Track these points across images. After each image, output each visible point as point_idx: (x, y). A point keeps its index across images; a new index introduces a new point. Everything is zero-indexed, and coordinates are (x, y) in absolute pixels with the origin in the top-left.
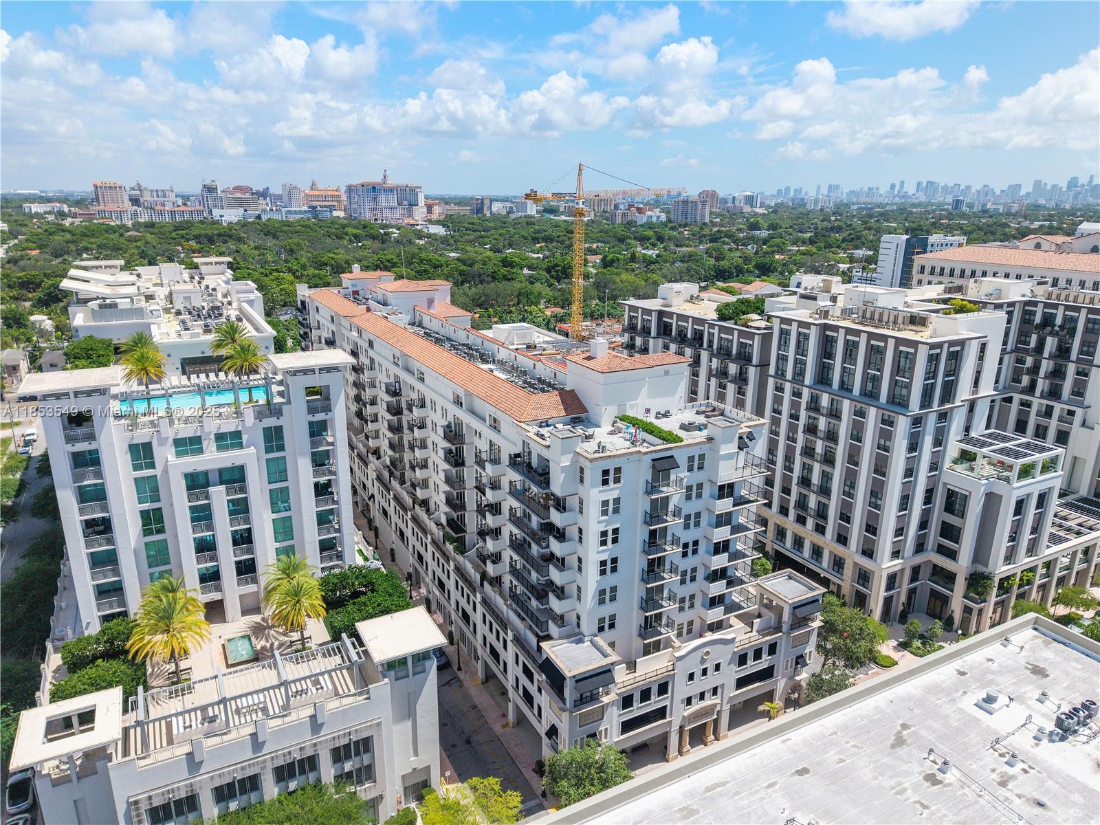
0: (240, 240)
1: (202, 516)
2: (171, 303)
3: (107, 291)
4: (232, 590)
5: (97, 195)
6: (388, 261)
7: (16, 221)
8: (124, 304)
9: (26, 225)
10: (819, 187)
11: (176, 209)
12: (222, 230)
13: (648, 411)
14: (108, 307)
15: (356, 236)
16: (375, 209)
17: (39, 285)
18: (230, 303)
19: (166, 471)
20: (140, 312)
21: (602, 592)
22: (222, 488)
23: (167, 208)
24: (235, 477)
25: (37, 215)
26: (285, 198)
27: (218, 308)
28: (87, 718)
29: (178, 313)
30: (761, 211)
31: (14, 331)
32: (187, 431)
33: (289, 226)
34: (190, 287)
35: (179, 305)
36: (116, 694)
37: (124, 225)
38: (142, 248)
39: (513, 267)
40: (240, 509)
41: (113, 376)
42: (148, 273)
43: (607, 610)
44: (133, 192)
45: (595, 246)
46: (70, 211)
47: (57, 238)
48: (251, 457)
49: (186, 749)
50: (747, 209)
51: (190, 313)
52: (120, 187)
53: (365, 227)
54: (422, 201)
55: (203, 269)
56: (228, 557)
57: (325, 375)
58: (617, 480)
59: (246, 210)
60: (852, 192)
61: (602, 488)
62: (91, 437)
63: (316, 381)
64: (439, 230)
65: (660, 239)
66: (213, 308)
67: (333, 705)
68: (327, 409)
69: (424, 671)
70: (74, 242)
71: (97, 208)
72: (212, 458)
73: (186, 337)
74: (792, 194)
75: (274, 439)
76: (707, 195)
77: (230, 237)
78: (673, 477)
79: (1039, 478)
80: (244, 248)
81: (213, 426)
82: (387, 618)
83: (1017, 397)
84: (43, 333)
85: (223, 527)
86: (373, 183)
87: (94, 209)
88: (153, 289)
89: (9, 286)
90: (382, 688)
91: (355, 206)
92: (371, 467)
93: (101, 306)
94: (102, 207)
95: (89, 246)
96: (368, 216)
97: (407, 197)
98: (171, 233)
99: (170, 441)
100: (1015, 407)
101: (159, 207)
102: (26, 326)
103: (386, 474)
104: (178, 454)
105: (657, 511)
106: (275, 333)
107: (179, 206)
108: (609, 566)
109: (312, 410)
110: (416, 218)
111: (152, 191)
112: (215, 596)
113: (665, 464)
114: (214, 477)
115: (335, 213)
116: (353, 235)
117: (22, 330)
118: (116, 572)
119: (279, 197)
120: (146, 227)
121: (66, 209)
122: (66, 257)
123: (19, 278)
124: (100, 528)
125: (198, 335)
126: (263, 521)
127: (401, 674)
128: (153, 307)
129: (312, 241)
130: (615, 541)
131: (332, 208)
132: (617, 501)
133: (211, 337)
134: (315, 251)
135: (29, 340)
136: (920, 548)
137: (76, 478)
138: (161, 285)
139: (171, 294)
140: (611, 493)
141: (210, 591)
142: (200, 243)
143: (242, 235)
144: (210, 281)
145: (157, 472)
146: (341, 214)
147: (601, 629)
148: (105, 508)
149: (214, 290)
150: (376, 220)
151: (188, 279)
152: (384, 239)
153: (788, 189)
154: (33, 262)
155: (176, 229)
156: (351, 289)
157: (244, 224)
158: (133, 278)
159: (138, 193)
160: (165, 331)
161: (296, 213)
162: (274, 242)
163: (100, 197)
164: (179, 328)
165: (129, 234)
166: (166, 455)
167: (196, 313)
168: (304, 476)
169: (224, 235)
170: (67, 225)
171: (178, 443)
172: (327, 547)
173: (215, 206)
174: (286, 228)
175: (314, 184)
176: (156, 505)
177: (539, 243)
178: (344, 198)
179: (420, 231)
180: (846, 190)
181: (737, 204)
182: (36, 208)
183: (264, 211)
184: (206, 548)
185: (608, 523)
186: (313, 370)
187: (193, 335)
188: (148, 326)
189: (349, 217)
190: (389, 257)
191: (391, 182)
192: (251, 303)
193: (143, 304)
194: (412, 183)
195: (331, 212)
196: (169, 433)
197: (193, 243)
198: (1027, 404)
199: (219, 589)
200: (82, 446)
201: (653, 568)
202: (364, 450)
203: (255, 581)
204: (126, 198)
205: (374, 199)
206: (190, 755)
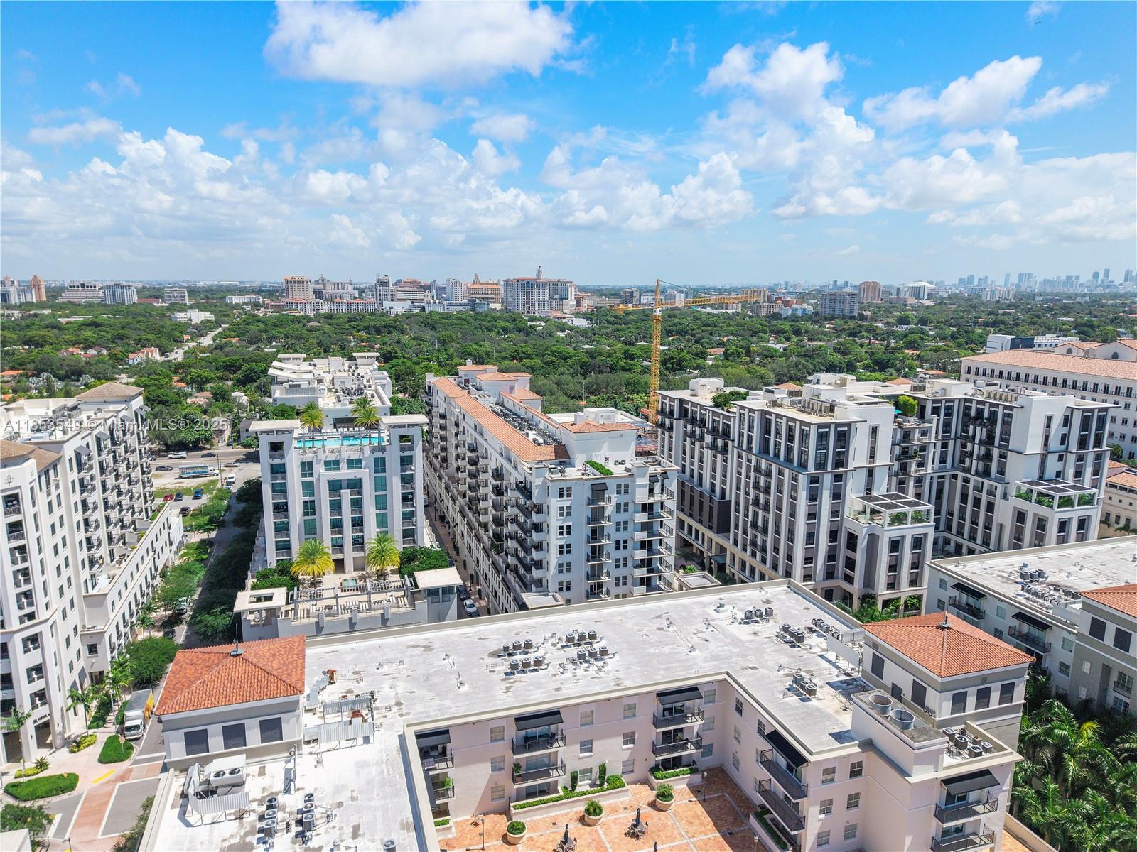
0: (403, 332)
1: (336, 506)
2: (333, 385)
3: (294, 376)
4: (350, 555)
5: (287, 288)
6: (524, 353)
7: (221, 311)
8: (304, 385)
9: (228, 315)
10: (1007, 276)
11: (352, 301)
12: (388, 322)
13: (607, 459)
14: (295, 386)
15: (504, 329)
16: (528, 303)
17: (239, 368)
18: (370, 386)
19: (319, 479)
20: (313, 390)
21: (560, 565)
22: (349, 491)
23: (345, 301)
24: (355, 485)
25: (237, 306)
26: (448, 290)
27: (361, 389)
28: (269, 598)
29: (336, 391)
30: (927, 303)
31: (221, 404)
32: (332, 457)
33: (447, 318)
34: (346, 374)
35: (337, 387)
36: (284, 590)
37: (307, 316)
38: (321, 338)
39: (633, 359)
40: (357, 504)
41: (294, 424)
42: (321, 363)
43: (564, 577)
44: (317, 286)
45: (725, 339)
46: (264, 302)
47: (253, 327)
48: (366, 474)
49: (316, 620)
50: (912, 301)
51: (343, 392)
52: (307, 282)
53: (514, 320)
54: (572, 293)
55: (359, 361)
56: (348, 533)
57: (411, 429)
58: (569, 495)
59: (412, 302)
60: (1046, 281)
61: (558, 499)
62: (282, 456)
63: (403, 432)
64: (582, 323)
65: (797, 332)
66: (358, 389)
67: (395, 610)
68: (411, 449)
69: (449, 601)
70: (265, 331)
71: (287, 300)
72: (344, 473)
73: (339, 406)
74: (976, 283)
75: (380, 465)
76: (868, 286)
77: (394, 328)
78: (606, 496)
79: (909, 525)
80: (405, 339)
81: (346, 455)
82: (433, 571)
83: (961, 475)
84: (240, 406)
85: (347, 515)
86: (528, 279)
87: (283, 301)
88: (323, 375)
89: (217, 369)
90: (423, 604)
91: (510, 299)
92: (457, 503)
93: (290, 386)
94: (289, 300)
95: (279, 335)
96: (521, 308)
97: (558, 291)
98: (345, 323)
99: (323, 462)
100: (959, 482)
101: (338, 300)
102: (228, 400)
103: (466, 508)
104: (326, 470)
105: (597, 515)
106: (391, 405)
107: (355, 298)
108: (565, 549)
109: (402, 449)
110: (565, 311)
111: (333, 283)
112: (340, 556)
113: (599, 487)
114: (344, 484)
115: (492, 306)
116: (501, 328)
117: (226, 403)
118: (288, 535)
119: (442, 290)
120: (325, 318)
121: (260, 300)
122: (260, 344)
123: (224, 362)
124: (281, 508)
125: (345, 405)
126: (370, 513)
127: (435, 600)
128: (321, 387)
129: (464, 334)
130: (569, 533)
131: (491, 300)
132: (569, 508)
133: (351, 407)
134: (465, 342)
135: (230, 411)
136: (830, 575)
137: (273, 479)
138: (329, 372)
139: (333, 379)
140: (566, 502)
141: (337, 553)
142: (369, 333)
143: (405, 326)
144: (361, 370)
145: (314, 479)
146: (498, 306)
147: (561, 590)
148: (285, 497)
149: (362, 377)
150: (528, 312)
151: (347, 368)
152: (527, 332)
153: (971, 278)
154: (234, 349)
155: (350, 320)
156: (463, 378)
157: (408, 316)
158: (311, 368)
159: (321, 286)
160: (327, 402)
161: (456, 305)
162: (432, 333)
163: (290, 290)
164: (335, 401)
165: (310, 324)
166: (319, 469)
167: (347, 392)
168: (396, 489)
169: (390, 327)
170: (261, 315)
171: (327, 463)
172: (409, 535)
173: (386, 299)
174: (444, 321)
175: (476, 277)
176: (312, 498)
177: (672, 335)
178: (502, 290)
179: (565, 323)
180: (1040, 279)
181: (902, 295)
182: (237, 300)
183: (428, 303)
184: (337, 526)
185: (564, 521)
186: (404, 425)
187: (342, 405)
188: (317, 398)
189: (502, 311)
190: (524, 350)
191: (544, 277)
192: (383, 386)
193: (315, 385)
194: (564, 277)
195: (488, 304)
196: (322, 457)
197: (362, 333)
198: (966, 480)
199: (342, 552)
200: (277, 461)
201: (596, 553)
202: (456, 493)
203: (363, 549)
204: (311, 291)
205: (528, 294)
206: (317, 623)
